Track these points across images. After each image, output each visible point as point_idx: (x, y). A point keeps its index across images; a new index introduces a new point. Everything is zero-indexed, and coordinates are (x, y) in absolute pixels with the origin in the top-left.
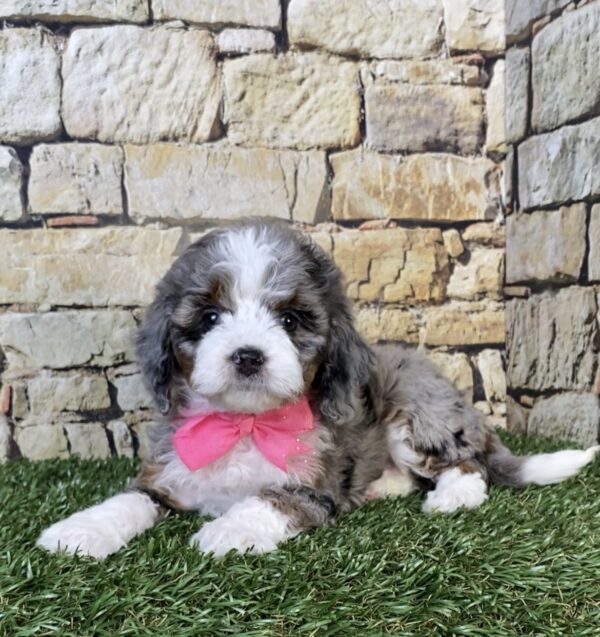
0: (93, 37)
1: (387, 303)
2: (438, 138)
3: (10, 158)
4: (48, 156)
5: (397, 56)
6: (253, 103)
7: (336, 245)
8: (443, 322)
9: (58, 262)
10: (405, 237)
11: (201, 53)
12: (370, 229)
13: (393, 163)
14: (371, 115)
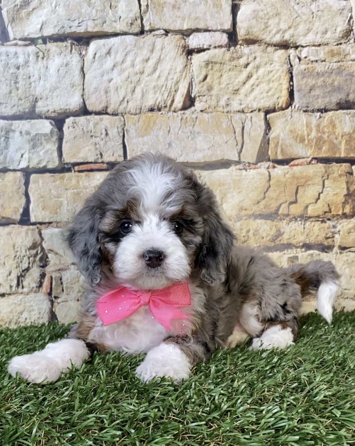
0: (104, 45)
1: (310, 217)
2: (347, 100)
3: (51, 127)
4: (75, 125)
5: (316, 44)
6: (212, 82)
7: (271, 178)
9: (82, 194)
10: (324, 170)
11: (176, 51)
12: (297, 165)
13: (314, 118)
14: (297, 86)
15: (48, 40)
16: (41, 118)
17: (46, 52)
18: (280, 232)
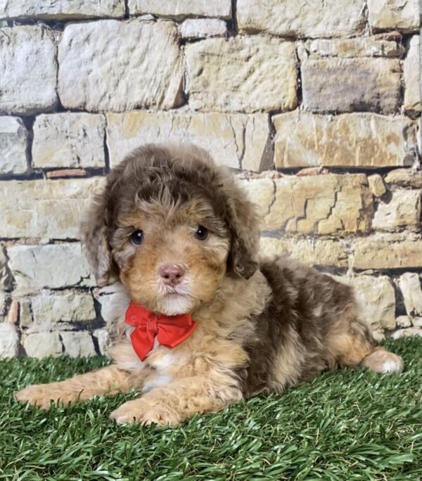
0: (82, 30)
1: (321, 235)
2: (362, 100)
3: (19, 125)
4: (47, 123)
5: (327, 36)
6: (208, 77)
7: (277, 189)
8: (368, 250)
9: (55, 205)
10: (336, 181)
11: (167, 39)
12: (306, 175)
13: (325, 121)
14: (306, 84)
15: (14, 22)
16: (7, 114)
17: (12, 36)
18: (287, 251)
